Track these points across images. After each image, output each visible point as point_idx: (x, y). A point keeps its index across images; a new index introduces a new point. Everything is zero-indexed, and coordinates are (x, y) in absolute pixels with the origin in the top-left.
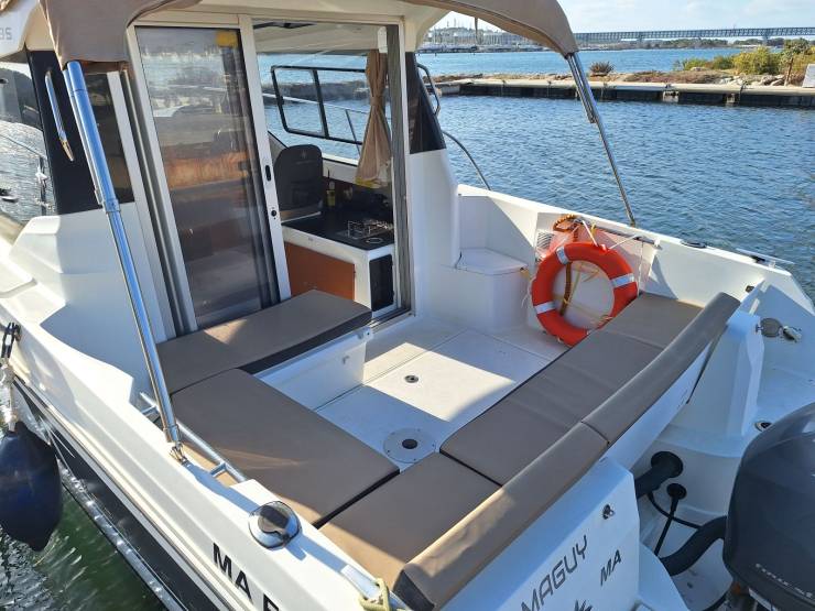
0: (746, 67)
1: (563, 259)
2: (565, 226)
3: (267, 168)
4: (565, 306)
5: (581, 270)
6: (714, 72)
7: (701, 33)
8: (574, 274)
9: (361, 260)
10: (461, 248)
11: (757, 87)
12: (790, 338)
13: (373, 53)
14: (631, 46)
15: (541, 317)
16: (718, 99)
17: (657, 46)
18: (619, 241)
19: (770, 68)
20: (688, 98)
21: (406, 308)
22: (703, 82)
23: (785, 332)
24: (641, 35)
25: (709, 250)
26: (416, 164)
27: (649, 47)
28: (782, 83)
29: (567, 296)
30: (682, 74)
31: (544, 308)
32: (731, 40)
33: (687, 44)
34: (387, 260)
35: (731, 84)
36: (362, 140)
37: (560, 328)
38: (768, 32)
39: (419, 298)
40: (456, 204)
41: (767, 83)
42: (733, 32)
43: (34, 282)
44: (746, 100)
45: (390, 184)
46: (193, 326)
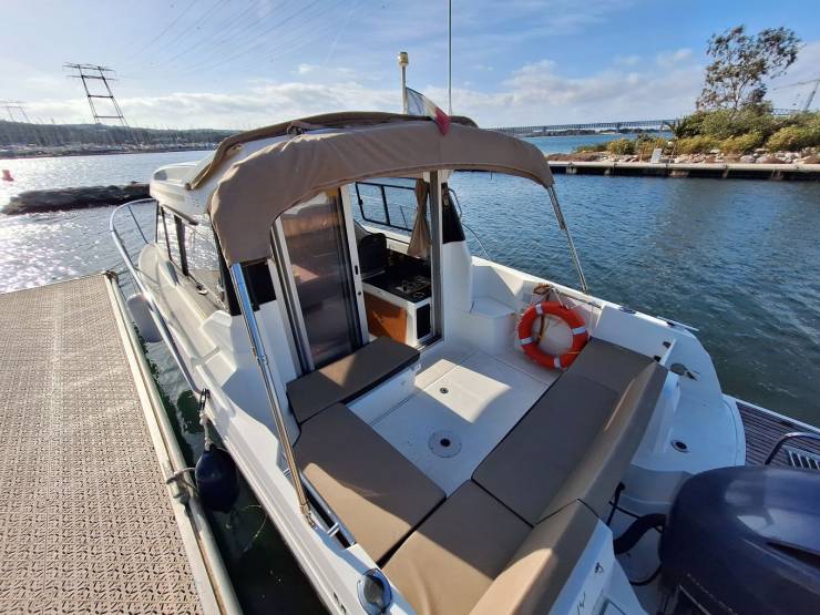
0: (615, 151)
1: (540, 312)
2: (541, 290)
3: (356, 267)
4: (539, 339)
5: (550, 318)
6: (596, 154)
7: (580, 126)
8: (546, 320)
9: (412, 308)
10: (474, 298)
11: (622, 163)
12: (692, 377)
13: (420, 181)
14: (539, 135)
15: (524, 346)
16: (599, 171)
17: (554, 134)
18: (577, 303)
19: (630, 151)
20: (582, 171)
21: (438, 336)
22: (590, 160)
23: (689, 374)
24: (545, 128)
25: (639, 315)
26: (447, 250)
27: (549, 135)
28: (637, 160)
29: (541, 333)
30: (578, 155)
31: (526, 341)
32: (598, 130)
33: (572, 133)
34: (427, 308)
35: (607, 161)
36: (411, 228)
37: (537, 355)
38: (619, 125)
39: (447, 330)
40: (471, 270)
41: (628, 160)
42: (599, 125)
43: (218, 349)
44: (617, 172)
45: (429, 257)
46: (312, 367)
